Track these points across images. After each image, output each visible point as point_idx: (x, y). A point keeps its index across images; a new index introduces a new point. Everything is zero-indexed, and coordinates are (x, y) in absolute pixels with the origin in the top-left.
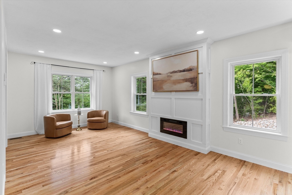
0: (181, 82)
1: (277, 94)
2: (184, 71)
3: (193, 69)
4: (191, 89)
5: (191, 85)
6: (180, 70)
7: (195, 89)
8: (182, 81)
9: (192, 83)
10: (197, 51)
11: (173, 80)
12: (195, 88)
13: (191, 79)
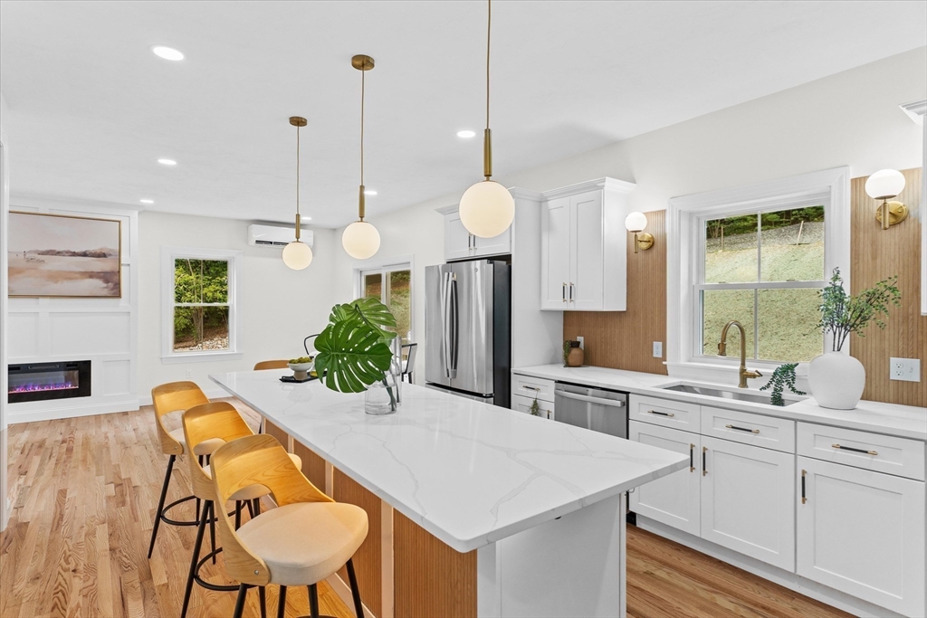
0: (76, 278)
1: (232, 302)
2: (84, 254)
3: (110, 255)
4: (105, 292)
5: (105, 285)
6: (73, 251)
7: (114, 293)
8: (77, 275)
9: (107, 281)
10: (119, 222)
11: (49, 271)
12: (115, 291)
13: (105, 273)
